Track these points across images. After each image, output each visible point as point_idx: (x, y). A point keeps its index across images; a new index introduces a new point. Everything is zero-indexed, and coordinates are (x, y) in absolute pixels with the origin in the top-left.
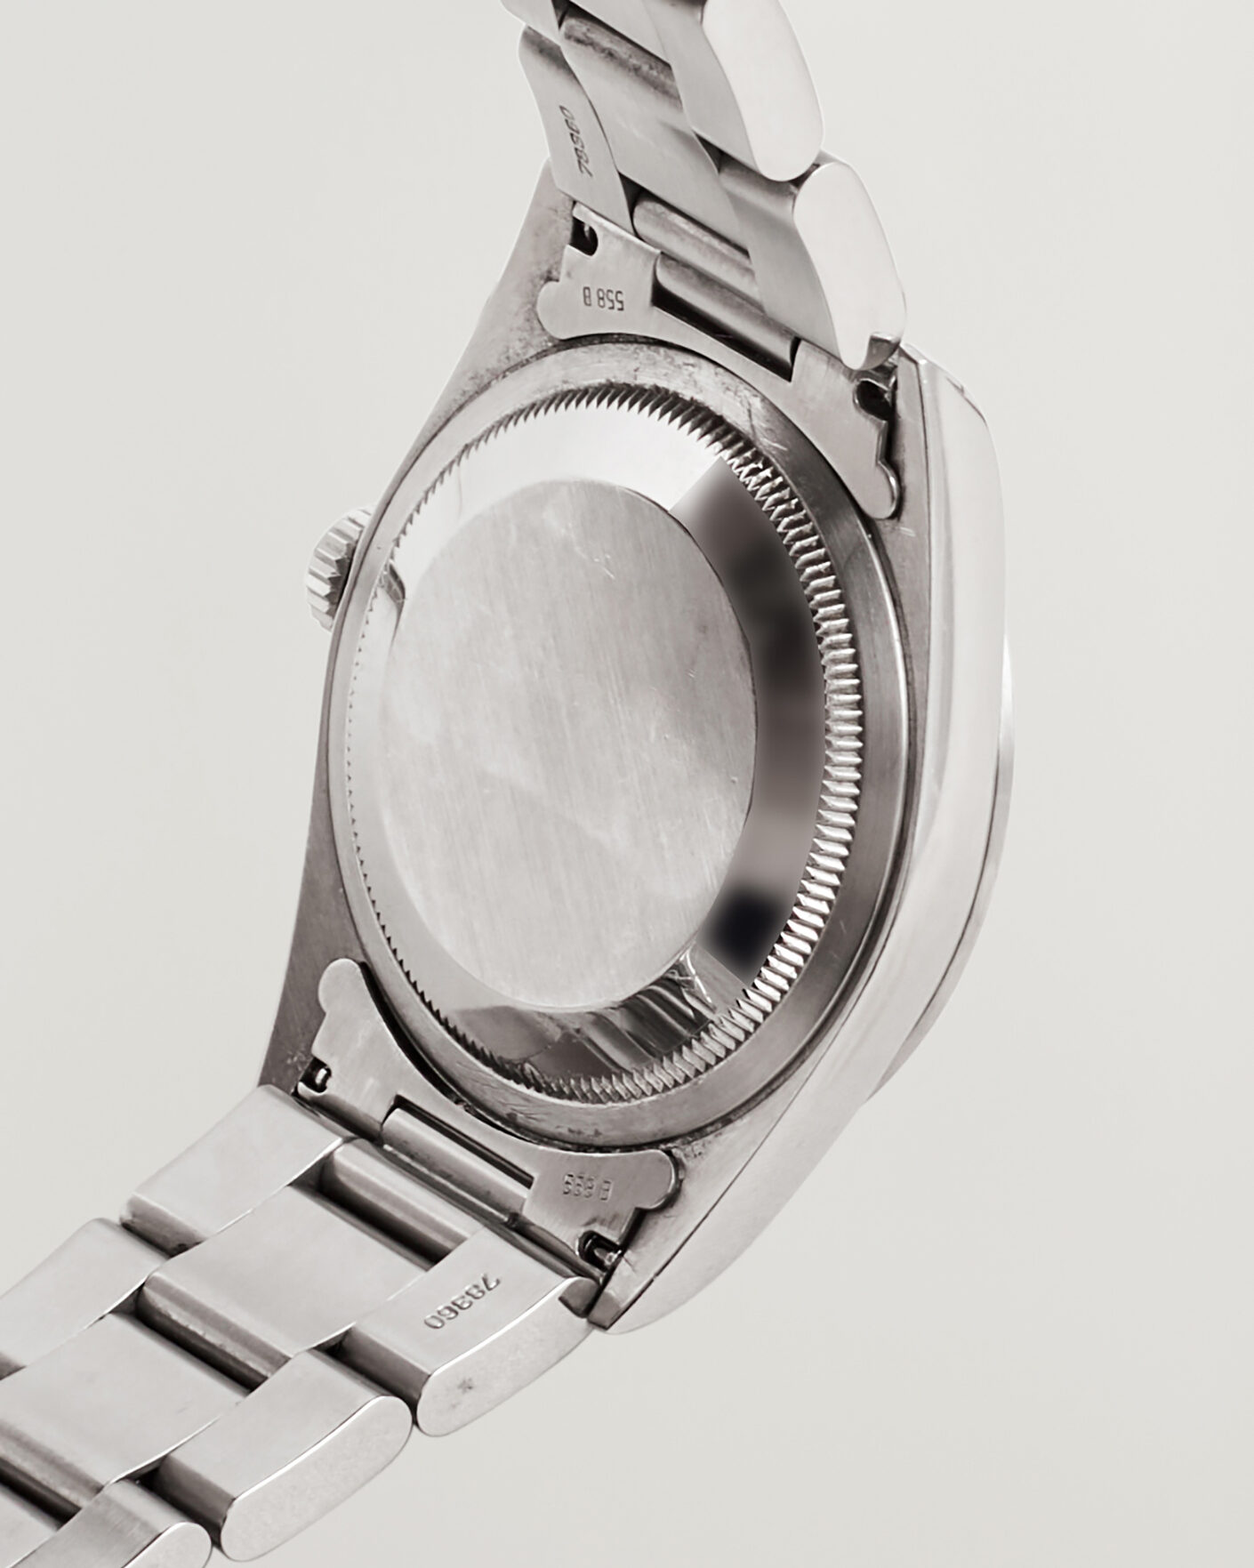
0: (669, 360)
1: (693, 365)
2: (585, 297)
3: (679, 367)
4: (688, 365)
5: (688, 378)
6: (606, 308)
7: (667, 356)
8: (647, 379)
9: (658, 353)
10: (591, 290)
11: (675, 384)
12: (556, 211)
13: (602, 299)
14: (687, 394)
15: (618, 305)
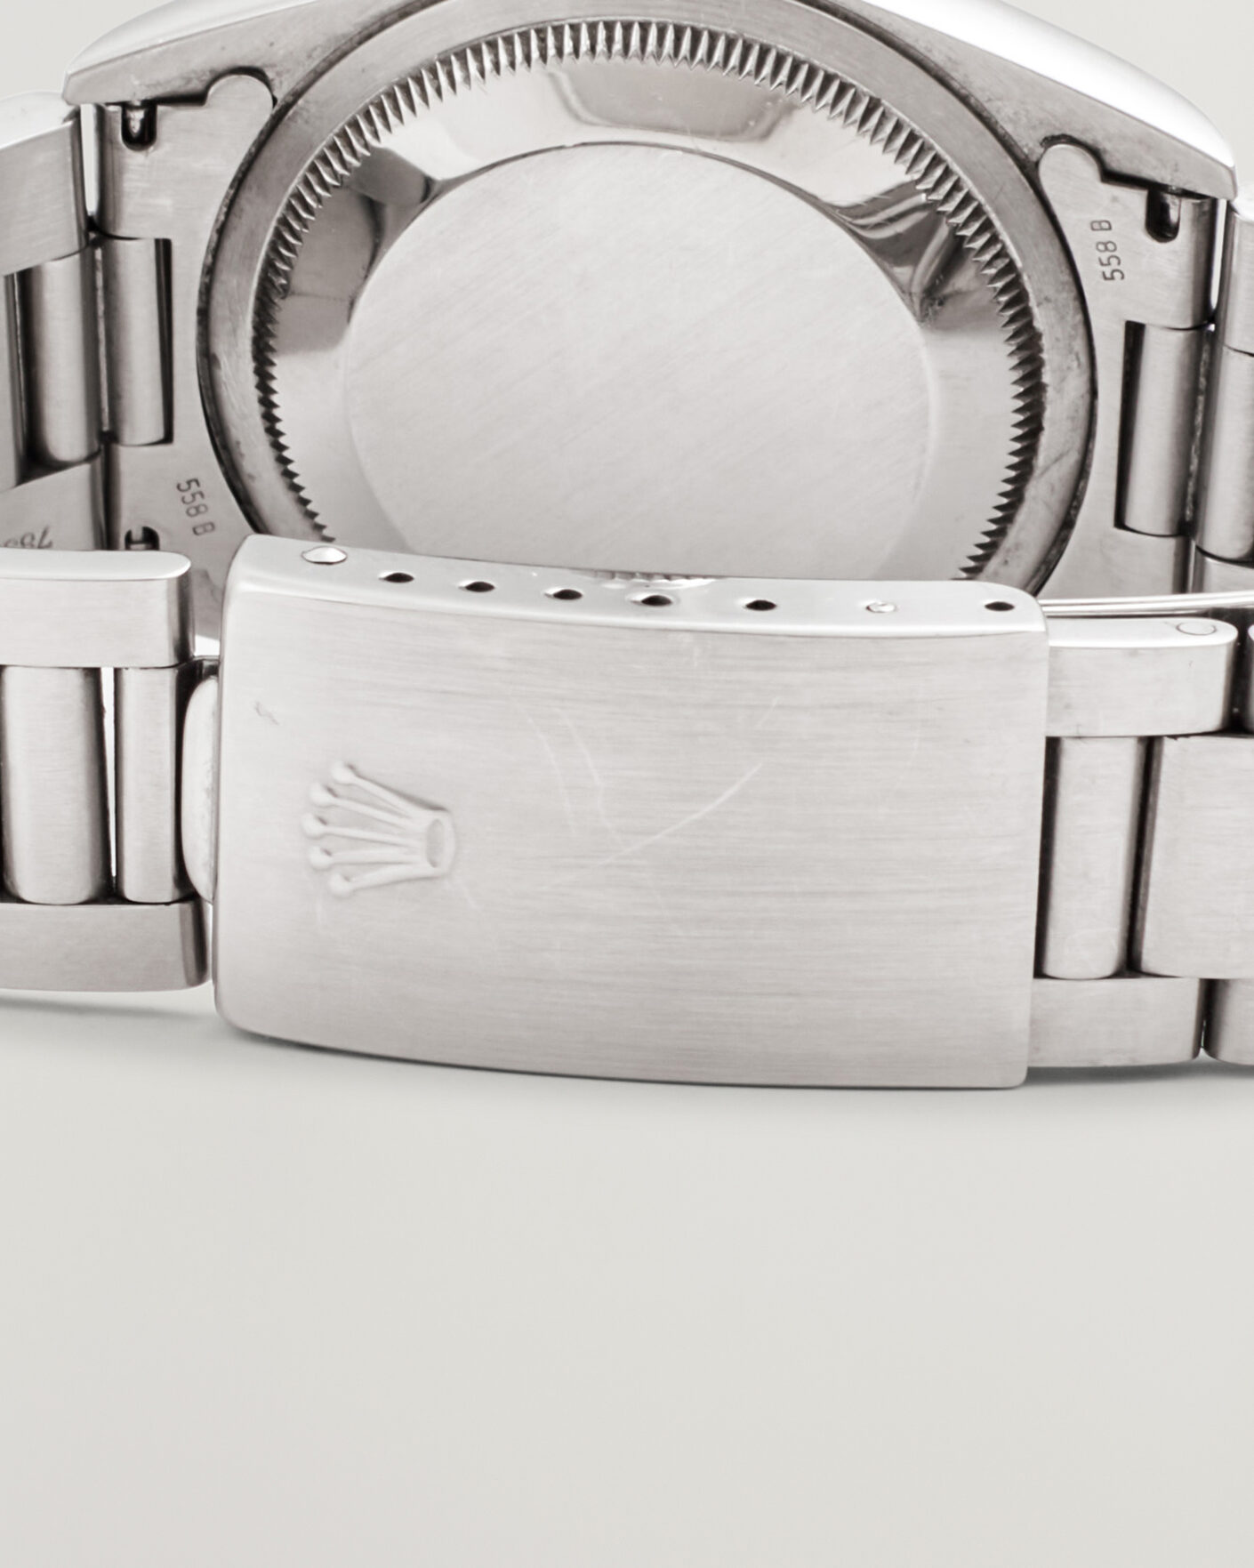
0: (1073, 333)
1: (1079, 365)
2: (1100, 222)
3: (1071, 351)
4: (1078, 359)
5: (1065, 367)
6: (1098, 254)
7: (1074, 327)
8: (1042, 319)
9: (1074, 316)
10: (1108, 232)
11: (1050, 355)
12: (1176, 170)
13: (1106, 249)
14: (1047, 377)
15: (1108, 271)
